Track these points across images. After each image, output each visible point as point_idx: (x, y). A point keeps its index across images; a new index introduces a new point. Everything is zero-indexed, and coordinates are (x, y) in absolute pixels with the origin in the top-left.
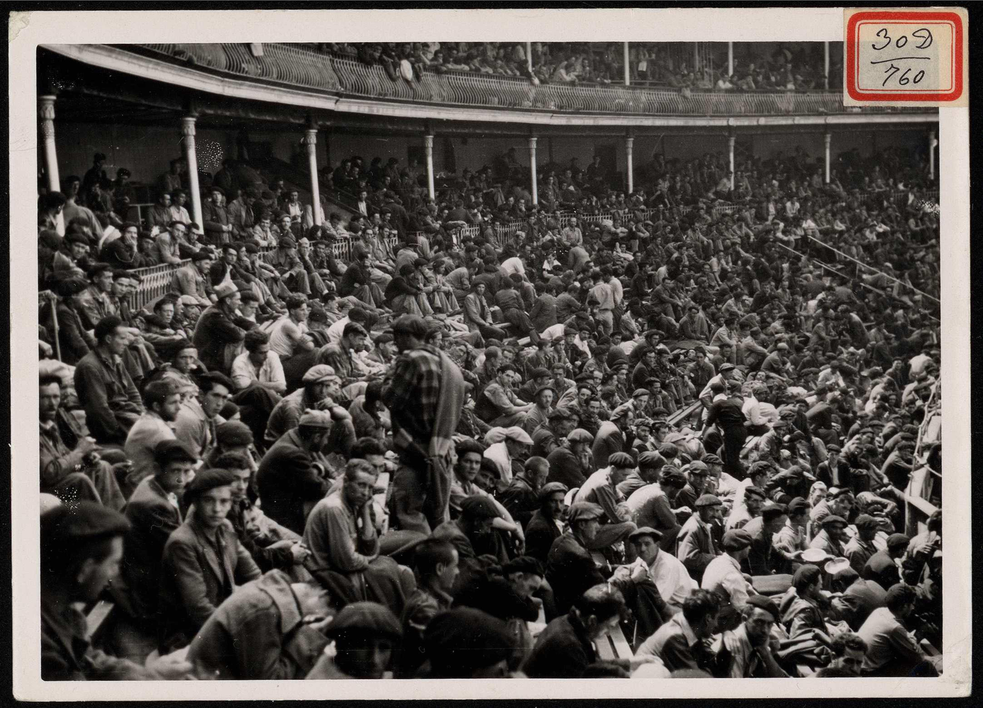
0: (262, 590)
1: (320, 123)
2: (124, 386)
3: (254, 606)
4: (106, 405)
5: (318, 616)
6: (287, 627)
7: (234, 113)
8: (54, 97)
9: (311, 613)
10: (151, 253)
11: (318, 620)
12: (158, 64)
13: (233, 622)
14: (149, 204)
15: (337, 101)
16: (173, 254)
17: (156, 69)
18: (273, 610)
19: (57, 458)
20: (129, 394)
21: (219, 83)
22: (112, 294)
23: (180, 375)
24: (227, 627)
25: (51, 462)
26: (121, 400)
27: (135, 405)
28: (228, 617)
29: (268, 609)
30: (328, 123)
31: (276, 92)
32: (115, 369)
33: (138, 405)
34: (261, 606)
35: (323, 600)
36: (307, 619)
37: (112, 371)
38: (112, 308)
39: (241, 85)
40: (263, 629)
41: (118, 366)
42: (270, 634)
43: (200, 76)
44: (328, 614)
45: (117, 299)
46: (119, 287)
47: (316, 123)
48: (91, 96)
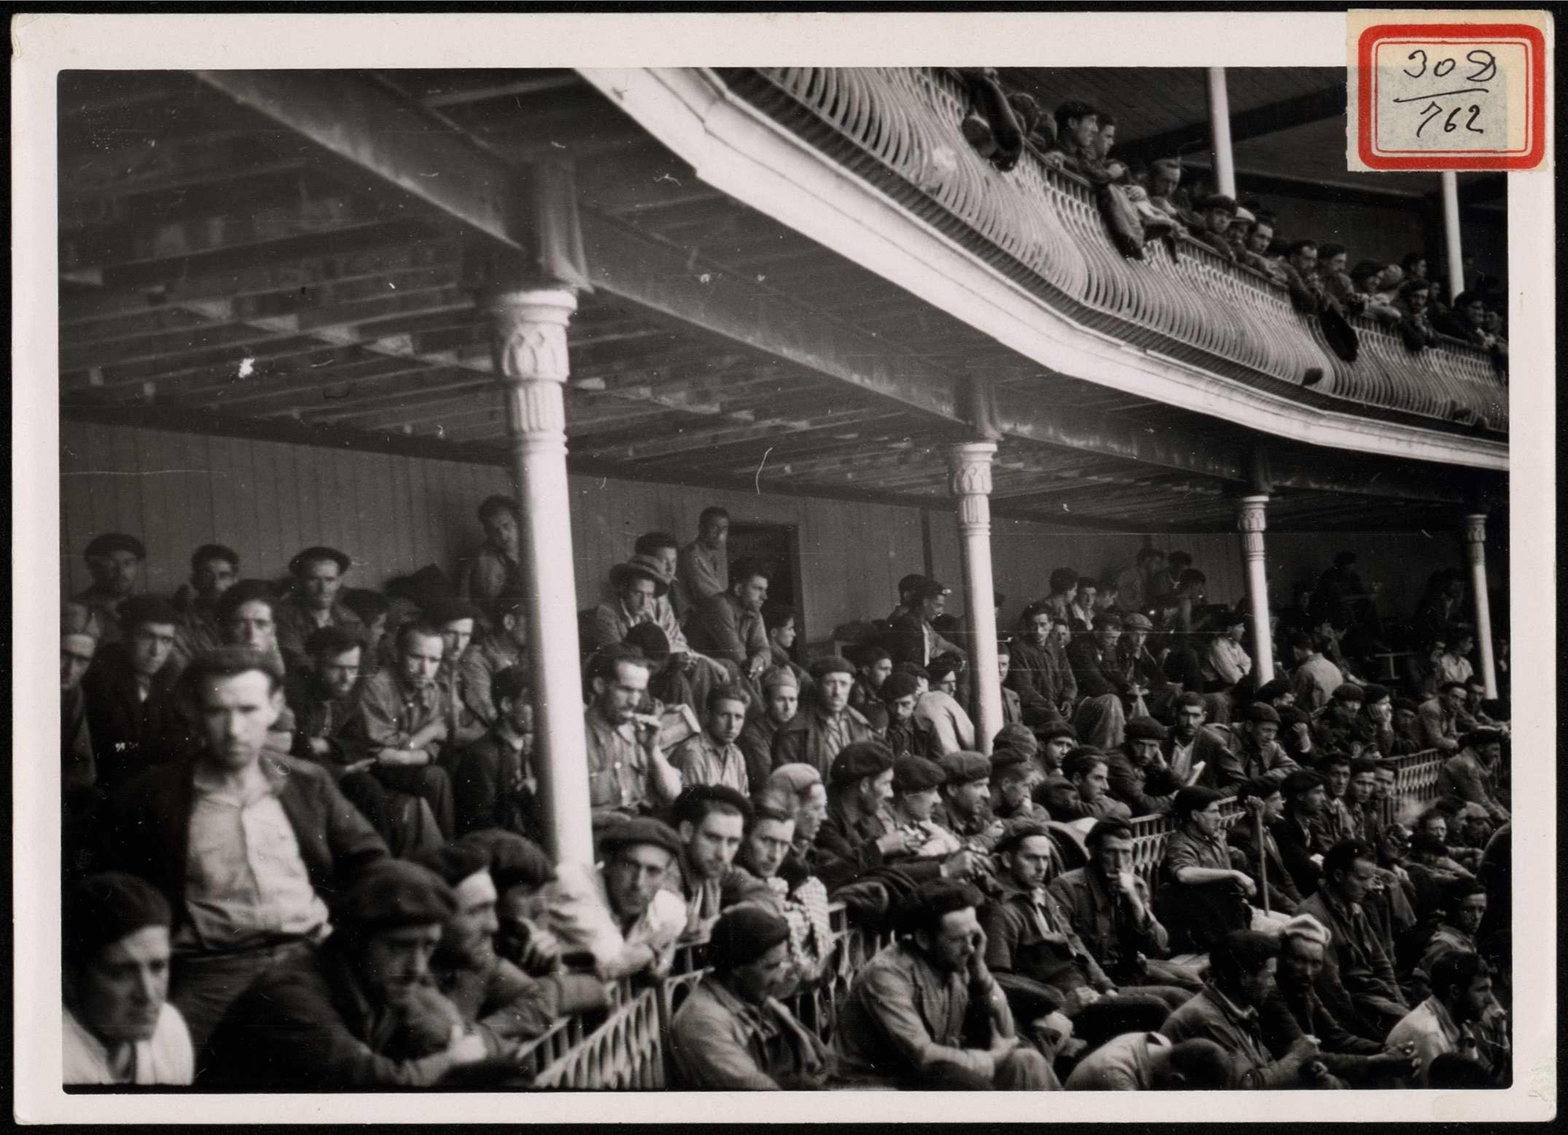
2: (1365, 951)
4: (1338, 981)
8: (1265, 499)
10: (1409, 732)
12: (1425, 435)
14: (1408, 653)
16: (1447, 734)
19: (1259, 1066)
20: (1373, 965)
22: (1350, 799)
23: (1460, 937)
25: (1249, 1071)
26: (1363, 974)
27: (1384, 983)
32: (1352, 923)
33: (1390, 983)
37: (1347, 926)
38: (1349, 821)
41: (1356, 918)
45: (1358, 807)
46: (1359, 787)
48: (1320, 491)
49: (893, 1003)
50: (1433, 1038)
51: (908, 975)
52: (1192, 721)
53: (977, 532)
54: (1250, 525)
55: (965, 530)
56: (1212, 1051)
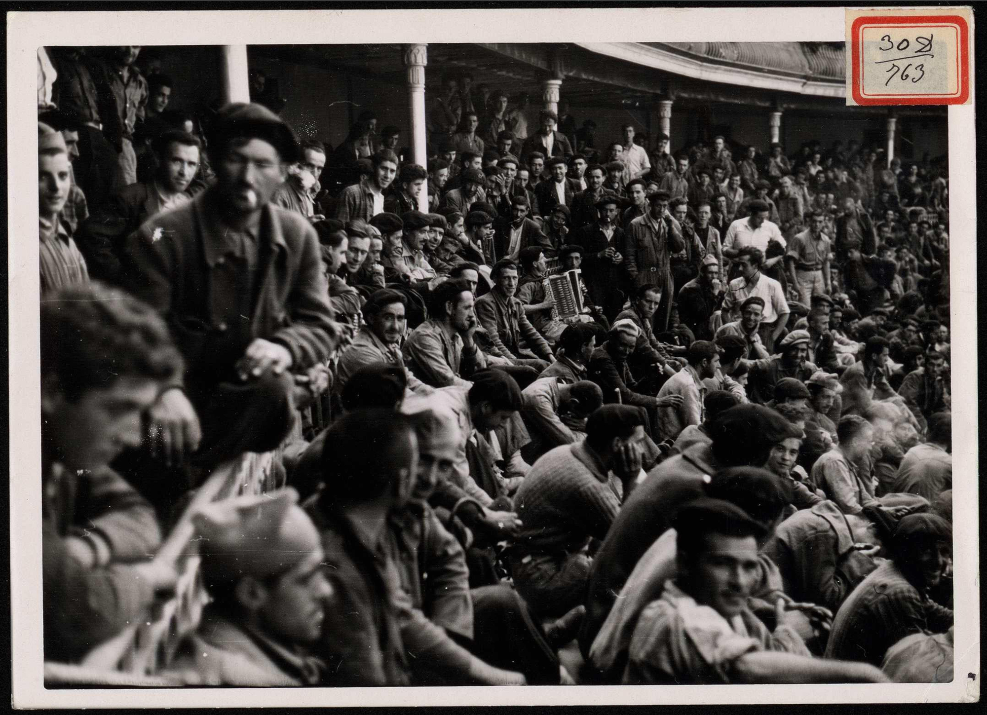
0: (818, 515)
1: (785, 106)
3: (814, 528)
5: (868, 544)
6: (843, 550)
7: (705, 96)
8: (559, 82)
9: (860, 541)
11: (868, 548)
13: (794, 539)
15: (805, 84)
17: (647, 55)
18: (831, 533)
21: (698, 68)
24: (788, 544)
28: (789, 536)
29: (826, 531)
30: (793, 106)
31: (749, 76)
34: (820, 528)
35: (871, 531)
36: (858, 545)
39: (717, 69)
40: (822, 548)
42: (828, 554)
43: (684, 61)
44: (875, 544)
47: (781, 106)
48: (588, 80)
49: (433, 354)
50: (691, 387)
51: (439, 337)
52: (519, 214)
53: (417, 90)
54: (551, 98)
55: (411, 88)
56: (594, 387)
